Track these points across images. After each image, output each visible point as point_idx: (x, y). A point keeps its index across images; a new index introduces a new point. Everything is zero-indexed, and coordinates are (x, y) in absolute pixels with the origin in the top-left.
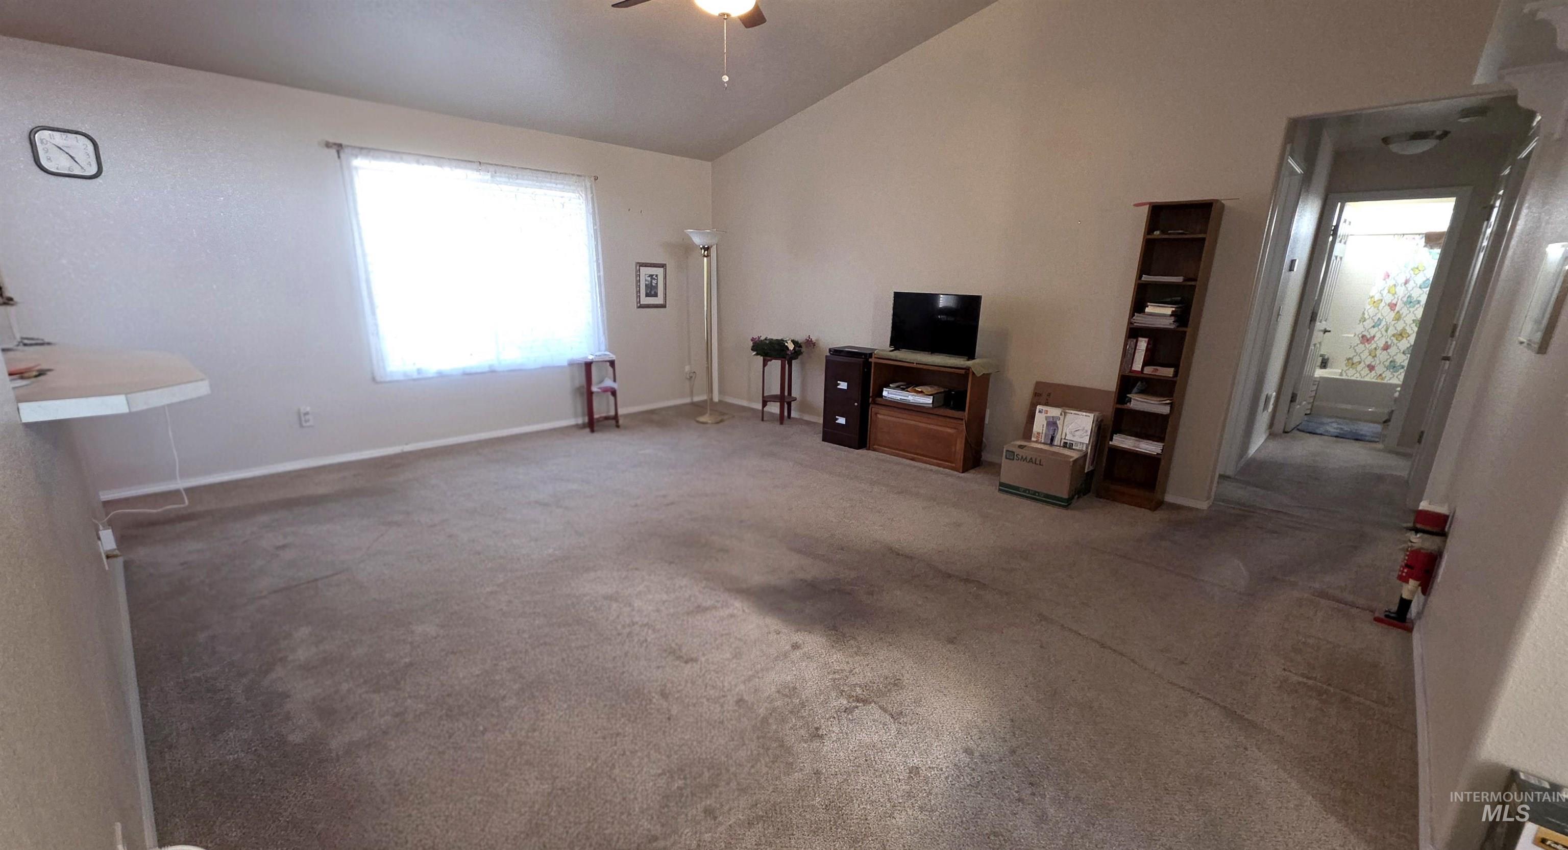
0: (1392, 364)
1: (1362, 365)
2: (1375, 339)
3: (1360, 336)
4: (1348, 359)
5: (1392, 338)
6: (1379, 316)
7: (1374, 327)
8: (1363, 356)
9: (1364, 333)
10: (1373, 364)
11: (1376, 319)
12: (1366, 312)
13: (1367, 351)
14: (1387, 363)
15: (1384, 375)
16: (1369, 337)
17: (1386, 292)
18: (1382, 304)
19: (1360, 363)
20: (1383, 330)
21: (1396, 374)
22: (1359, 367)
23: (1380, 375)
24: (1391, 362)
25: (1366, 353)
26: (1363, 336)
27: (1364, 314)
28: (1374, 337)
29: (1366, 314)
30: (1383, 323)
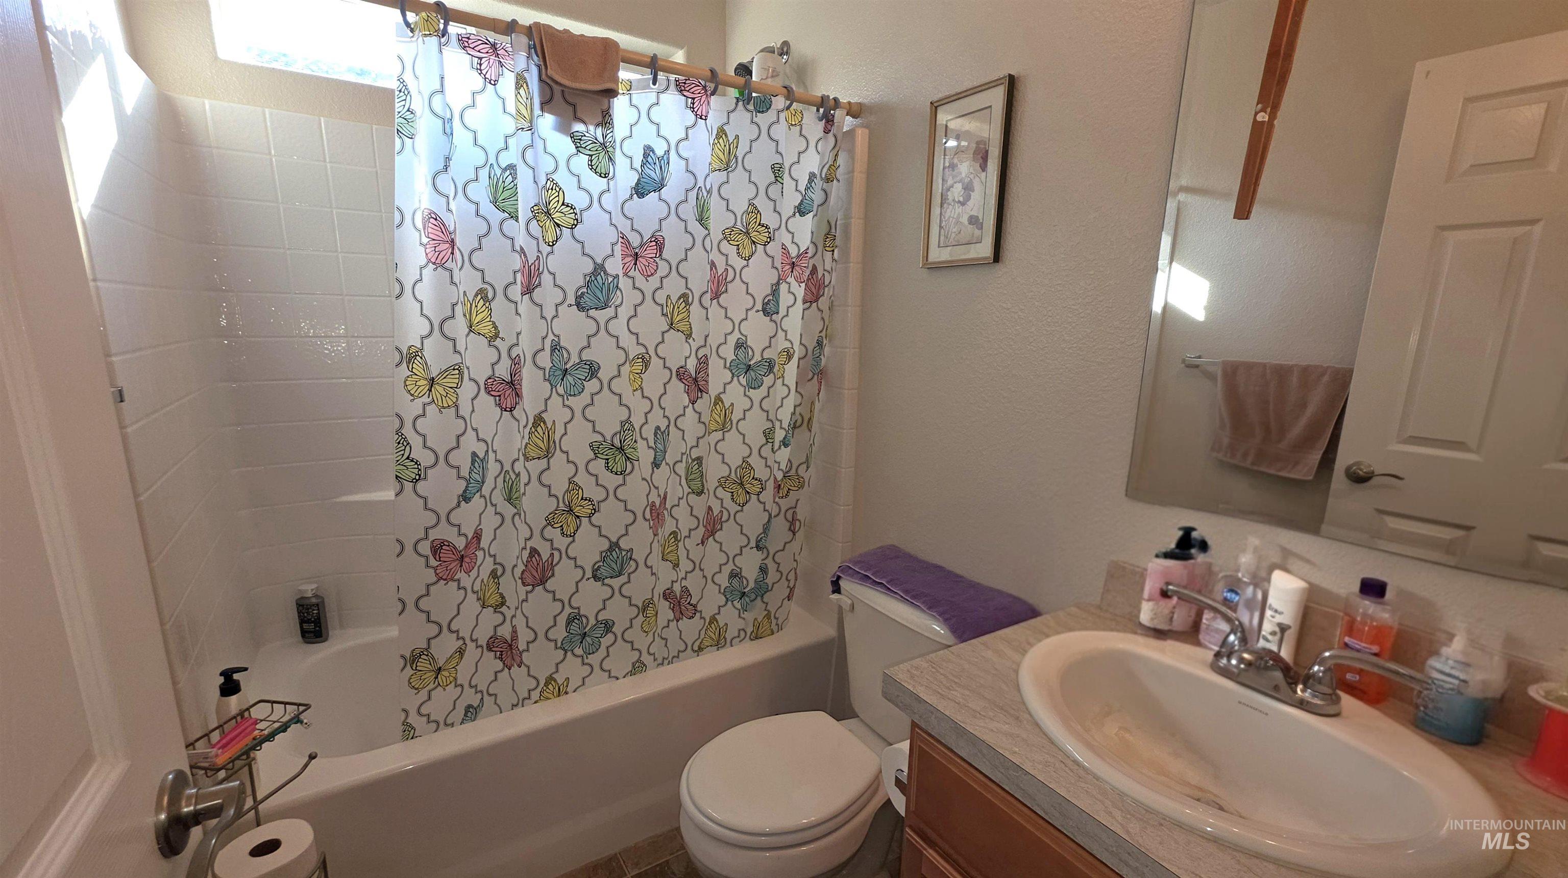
0: (574, 628)
1: (472, 652)
2: (484, 543)
3: (425, 548)
4: (413, 660)
5: (549, 532)
6: (470, 444)
7: (465, 497)
8: (463, 625)
9: (433, 535)
10: (505, 632)
11: (462, 459)
12: (408, 431)
13: (472, 597)
14: (559, 633)
15: (559, 677)
16: (460, 543)
17: (458, 327)
18: (467, 390)
19: (461, 652)
20: (498, 497)
21: (594, 659)
22: (464, 671)
23: (550, 680)
24: (569, 622)
25: (472, 605)
26: (438, 548)
27: (403, 442)
28: (478, 536)
29: (415, 441)
30: (493, 468)
